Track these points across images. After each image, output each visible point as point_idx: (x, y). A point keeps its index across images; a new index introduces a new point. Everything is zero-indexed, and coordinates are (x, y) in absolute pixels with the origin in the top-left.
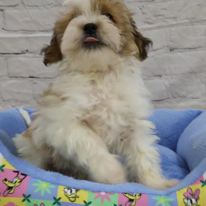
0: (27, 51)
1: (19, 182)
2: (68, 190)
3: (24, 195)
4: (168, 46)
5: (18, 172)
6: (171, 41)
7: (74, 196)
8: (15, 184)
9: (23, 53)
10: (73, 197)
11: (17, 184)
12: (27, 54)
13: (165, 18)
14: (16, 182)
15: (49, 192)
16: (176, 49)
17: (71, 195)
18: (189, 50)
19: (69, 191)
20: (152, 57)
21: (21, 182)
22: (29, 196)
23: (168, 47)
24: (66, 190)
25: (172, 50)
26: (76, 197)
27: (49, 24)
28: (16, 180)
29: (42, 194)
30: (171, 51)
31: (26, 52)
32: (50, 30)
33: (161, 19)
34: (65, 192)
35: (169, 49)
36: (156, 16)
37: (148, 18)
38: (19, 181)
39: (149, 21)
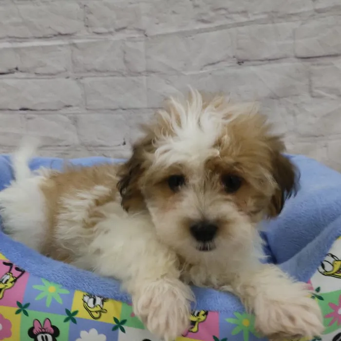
0: (17, 69)
1: (11, 282)
2: (90, 298)
3: (19, 304)
4: (234, 57)
5: (10, 265)
6: (239, 49)
7: (98, 309)
8: (6, 284)
9: (10, 72)
10: (96, 312)
11: (9, 285)
12: (16, 74)
13: (230, 13)
14: (7, 280)
15: (60, 301)
16: (247, 60)
17: (94, 307)
18: (267, 62)
19: (92, 300)
20: (210, 74)
21: (15, 281)
22: (27, 305)
23: (235, 59)
24: (86, 299)
25: (240, 62)
26: (102, 311)
27: (50, 27)
28: (8, 277)
29: (48, 303)
30: (240, 65)
31: (15, 70)
32: (51, 36)
33: (223, 15)
34: (84, 302)
35: (236, 61)
36: (216, 10)
37: (203, 14)
38: (12, 279)
39: (205, 18)
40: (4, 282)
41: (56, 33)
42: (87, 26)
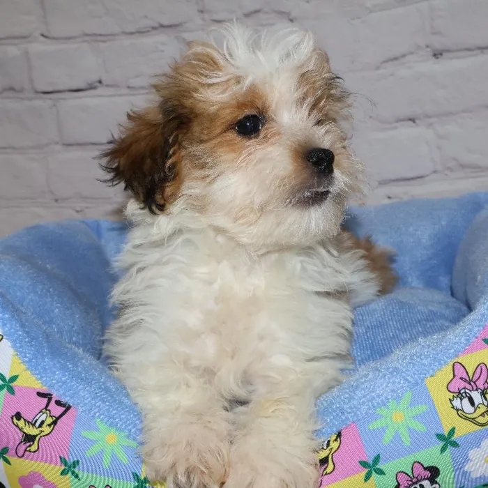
1: (49, 425)
4: (427, 46)
6: (434, 34)
11: (46, 429)
16: (448, 51)
18: (479, 52)
20: (392, 75)
23: (429, 49)
25: (437, 55)
30: (438, 58)
35: (432, 54)
40: (37, 425)
41: (156, 25)
42: (202, 12)
